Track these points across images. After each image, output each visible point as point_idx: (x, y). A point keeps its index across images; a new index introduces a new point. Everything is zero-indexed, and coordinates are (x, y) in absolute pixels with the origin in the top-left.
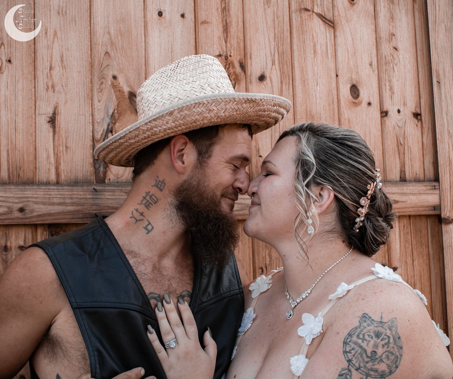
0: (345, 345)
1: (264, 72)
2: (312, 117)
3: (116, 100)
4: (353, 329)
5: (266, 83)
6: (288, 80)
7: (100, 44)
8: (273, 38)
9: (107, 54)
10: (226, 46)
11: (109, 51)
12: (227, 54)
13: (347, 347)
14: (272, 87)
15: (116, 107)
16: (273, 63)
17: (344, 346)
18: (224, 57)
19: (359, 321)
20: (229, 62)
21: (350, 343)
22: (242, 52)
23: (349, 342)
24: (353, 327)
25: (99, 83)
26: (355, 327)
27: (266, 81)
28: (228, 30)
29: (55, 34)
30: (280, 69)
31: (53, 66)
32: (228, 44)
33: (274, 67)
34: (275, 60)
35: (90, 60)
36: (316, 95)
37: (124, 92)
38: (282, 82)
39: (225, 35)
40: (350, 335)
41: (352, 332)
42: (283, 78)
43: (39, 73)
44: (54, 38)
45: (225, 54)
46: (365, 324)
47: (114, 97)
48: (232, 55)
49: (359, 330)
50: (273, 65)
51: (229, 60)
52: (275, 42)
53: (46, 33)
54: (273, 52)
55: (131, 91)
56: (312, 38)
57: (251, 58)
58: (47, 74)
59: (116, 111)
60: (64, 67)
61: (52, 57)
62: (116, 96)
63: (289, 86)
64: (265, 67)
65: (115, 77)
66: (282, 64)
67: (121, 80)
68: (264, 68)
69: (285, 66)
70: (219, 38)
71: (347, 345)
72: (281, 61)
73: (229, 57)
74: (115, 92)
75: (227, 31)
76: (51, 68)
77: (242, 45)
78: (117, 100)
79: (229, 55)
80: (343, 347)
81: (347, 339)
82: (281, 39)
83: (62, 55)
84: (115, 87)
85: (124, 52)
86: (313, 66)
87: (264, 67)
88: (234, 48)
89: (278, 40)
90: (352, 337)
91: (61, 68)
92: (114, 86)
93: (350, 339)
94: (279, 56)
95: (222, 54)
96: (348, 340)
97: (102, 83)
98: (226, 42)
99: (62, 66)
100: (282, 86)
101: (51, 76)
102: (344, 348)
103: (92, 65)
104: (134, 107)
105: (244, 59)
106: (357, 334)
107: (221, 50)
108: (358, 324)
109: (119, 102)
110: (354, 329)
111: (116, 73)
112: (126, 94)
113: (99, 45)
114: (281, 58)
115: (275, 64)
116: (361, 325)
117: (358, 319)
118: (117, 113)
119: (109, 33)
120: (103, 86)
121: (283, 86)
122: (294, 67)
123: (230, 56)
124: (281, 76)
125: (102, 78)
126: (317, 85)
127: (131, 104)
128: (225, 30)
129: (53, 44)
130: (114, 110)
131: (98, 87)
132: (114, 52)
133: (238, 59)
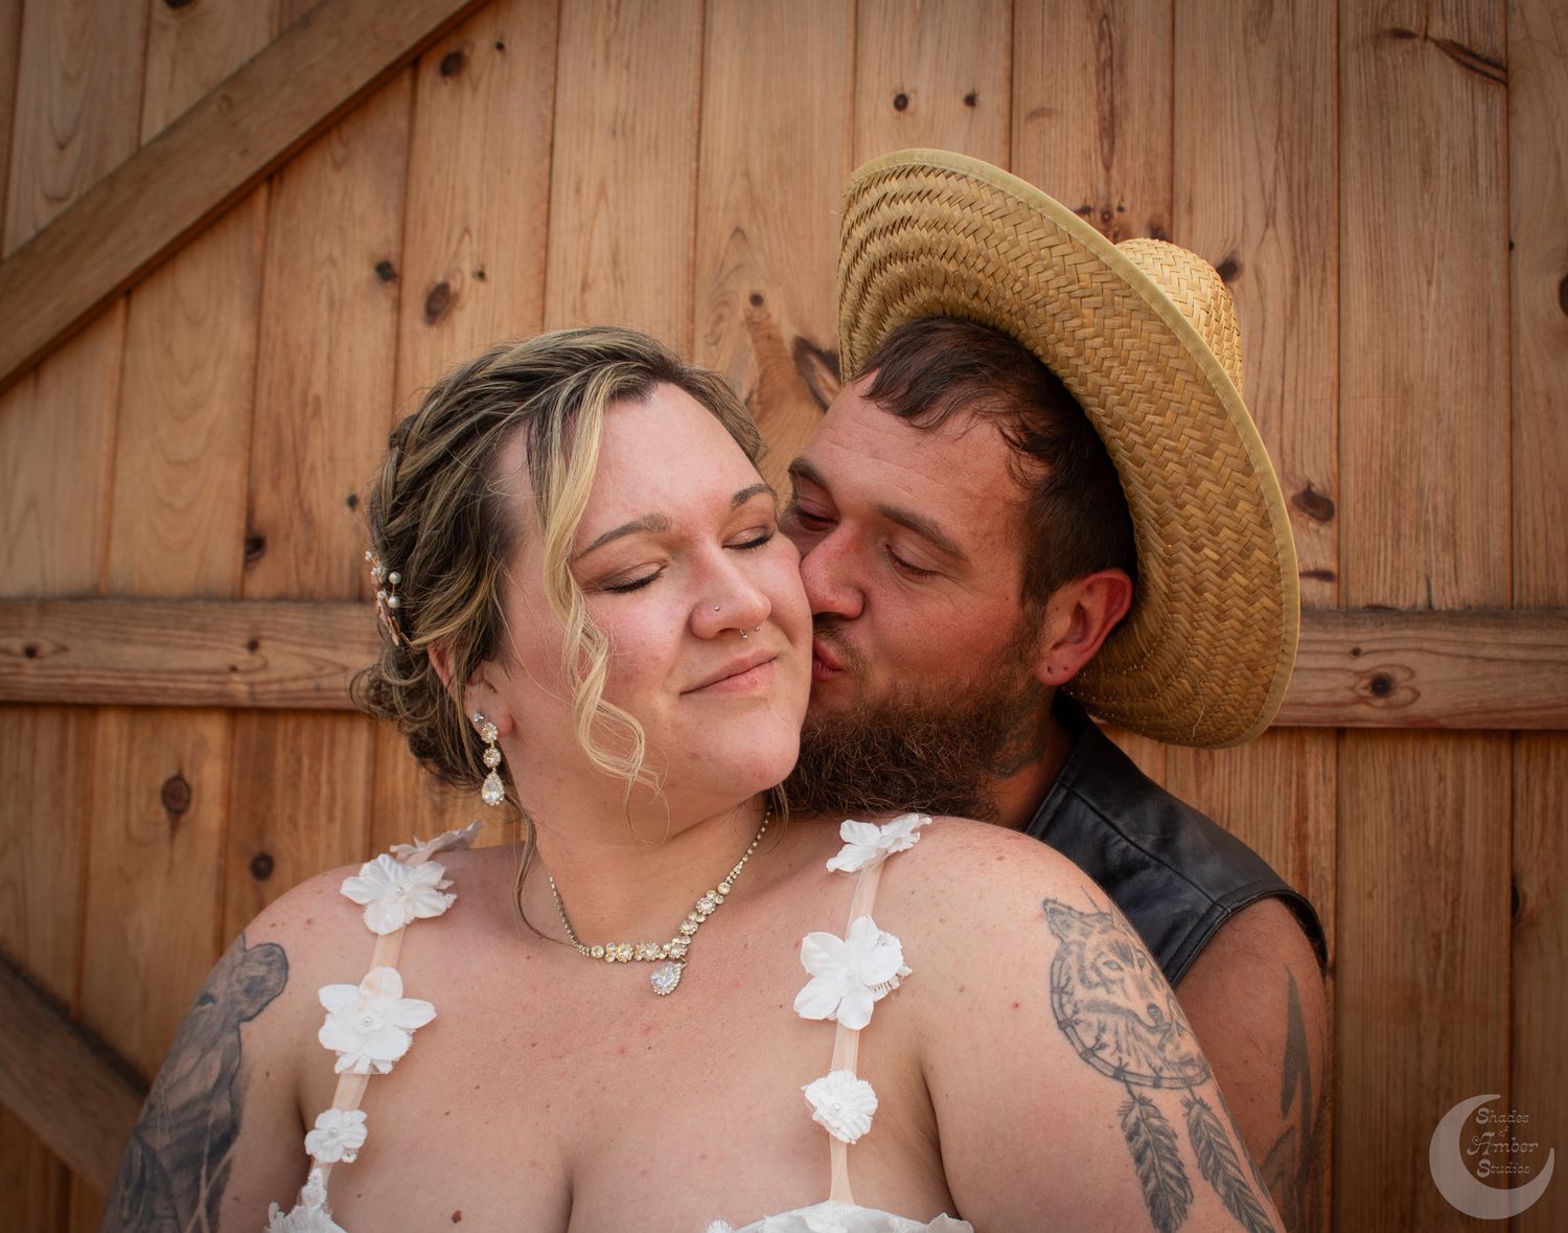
0: (1069, 1030)
1: (1234, 252)
2: (1405, 392)
3: (756, 365)
4: (1053, 965)
5: (1242, 287)
6: (1319, 271)
7: (722, 204)
8: (1274, 139)
9: (739, 235)
10: (1108, 181)
11: (745, 224)
12: (1108, 205)
13: (1082, 1035)
14: (1262, 298)
15: (757, 385)
16: (1270, 218)
17: (1069, 1038)
18: (1098, 216)
19: (1053, 933)
20: (1116, 229)
21: (1080, 1016)
22: (1163, 194)
23: (1075, 1013)
24: (1049, 960)
25: (713, 317)
26: (1053, 956)
27: (1241, 279)
28: (1116, 131)
29: (602, 187)
30: (1294, 237)
31: (590, 280)
32: (1114, 172)
33: (1270, 234)
34: (1275, 210)
35: (691, 255)
36: (1422, 317)
37: (780, 341)
38: (1296, 281)
39: (1106, 148)
40: (1058, 990)
41: (1059, 976)
42: (1301, 266)
43: (553, 301)
44: (598, 204)
45: (1101, 204)
46: (1073, 935)
47: (753, 358)
48: (1127, 204)
49: (1071, 960)
50: (1267, 226)
51: (1113, 222)
52: (1280, 150)
53: (578, 191)
54: (1269, 186)
55: (801, 335)
56: (1416, 126)
57: (1190, 209)
58: (575, 301)
59: (755, 398)
60: (618, 280)
61: (588, 255)
62: (759, 353)
63: (1321, 290)
64: (1239, 236)
65: (757, 300)
66: (1301, 221)
67: (775, 306)
68: (1234, 240)
69: (1313, 228)
70: (1086, 156)
71: (1078, 1028)
72: (1299, 211)
73: (1116, 214)
74: (755, 341)
75: (1113, 131)
76: (585, 286)
77: (1161, 173)
78: (760, 365)
79: (1115, 205)
80: (1068, 1042)
81: (1062, 1006)
82: (1300, 141)
83: (617, 248)
84: (759, 328)
85: (786, 224)
86: (1416, 221)
87: (1235, 234)
88: (1135, 182)
89: (1291, 146)
90: (1072, 994)
91: (612, 285)
92: (751, 323)
93: (1069, 1001)
94: (1290, 196)
95: (1092, 206)
96: (1069, 1009)
97: (720, 318)
98: (1107, 168)
99: (615, 278)
100: (1296, 295)
101: (584, 307)
102: (1077, 1043)
103: (693, 267)
104: (808, 382)
105: (1166, 215)
106: (1074, 974)
107: (1089, 195)
108: (1056, 943)
109: (765, 371)
110: (1058, 964)
111: (760, 287)
112: (788, 346)
113: (717, 208)
114: (1299, 202)
115: (1274, 223)
116: (1066, 940)
117: (1044, 926)
118: (759, 402)
119: (747, 174)
120: (724, 325)
121: (1302, 292)
122: (1346, 229)
123: (1121, 209)
124: (1296, 259)
125: (722, 302)
126: (1429, 283)
127: (801, 373)
128: (1104, 129)
129: (594, 218)
130: (751, 394)
131: (708, 330)
132: (758, 227)
133: (1147, 216)
